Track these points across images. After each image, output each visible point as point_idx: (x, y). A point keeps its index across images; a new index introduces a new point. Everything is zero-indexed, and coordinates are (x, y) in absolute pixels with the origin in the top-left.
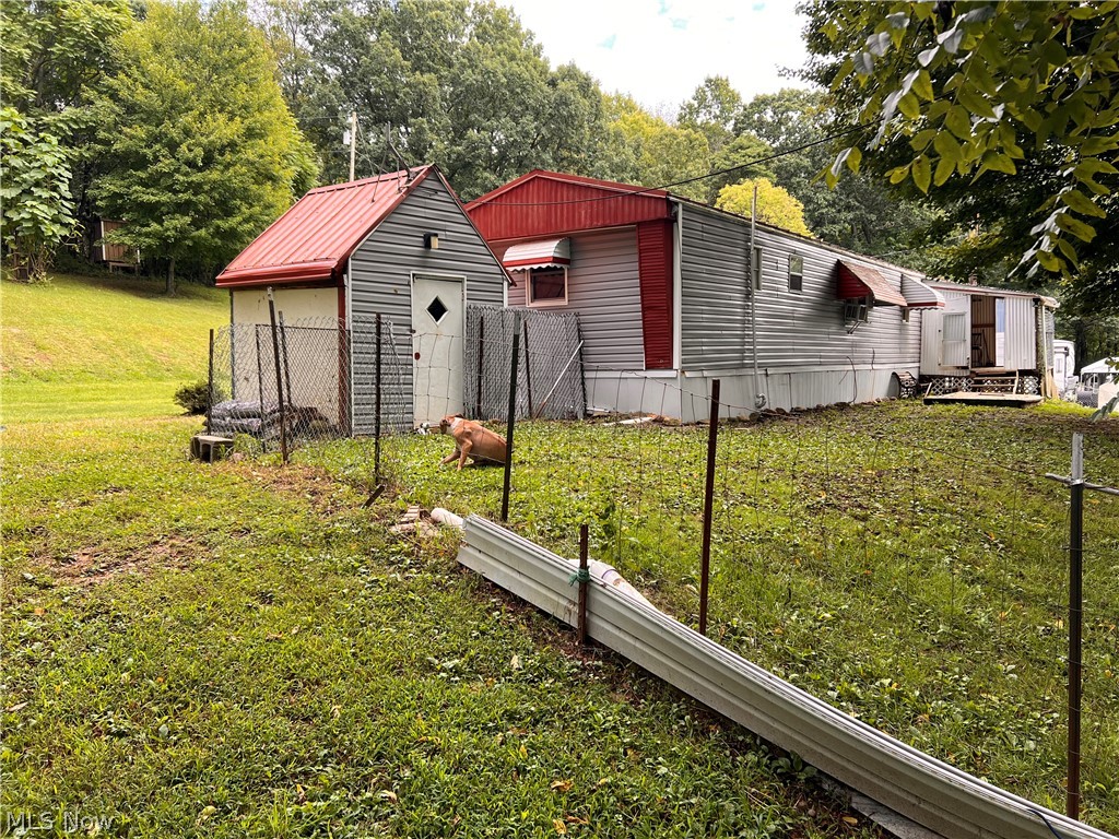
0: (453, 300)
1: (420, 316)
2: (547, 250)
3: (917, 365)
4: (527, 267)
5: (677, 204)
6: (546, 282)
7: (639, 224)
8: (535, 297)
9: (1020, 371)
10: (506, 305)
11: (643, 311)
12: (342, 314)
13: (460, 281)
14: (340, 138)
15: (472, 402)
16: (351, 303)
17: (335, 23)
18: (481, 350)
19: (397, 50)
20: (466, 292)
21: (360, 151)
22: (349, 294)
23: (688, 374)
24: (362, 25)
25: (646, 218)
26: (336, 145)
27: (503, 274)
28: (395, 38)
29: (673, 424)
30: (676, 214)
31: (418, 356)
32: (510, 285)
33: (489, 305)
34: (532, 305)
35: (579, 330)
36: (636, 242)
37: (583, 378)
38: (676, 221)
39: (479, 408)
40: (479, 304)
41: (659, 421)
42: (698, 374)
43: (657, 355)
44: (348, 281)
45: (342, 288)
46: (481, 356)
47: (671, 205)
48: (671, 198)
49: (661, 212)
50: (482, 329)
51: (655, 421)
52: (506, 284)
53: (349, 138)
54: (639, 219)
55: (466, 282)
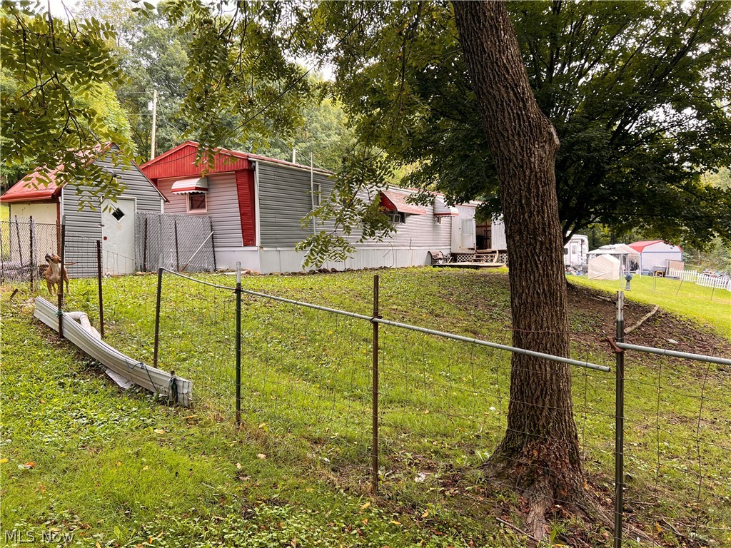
0: (129, 210)
1: (107, 217)
2: (193, 183)
3: (449, 247)
4: (187, 192)
5: (255, 162)
6: (197, 199)
7: (236, 171)
8: (192, 207)
9: (499, 251)
10: (162, 212)
11: (241, 216)
12: (58, 217)
13: (133, 200)
14: (145, 105)
15: (140, 261)
16: (63, 211)
17: (145, 32)
18: (146, 235)
19: (184, 51)
20: (136, 205)
21: (159, 114)
22: (62, 206)
23: (265, 249)
24: (163, 35)
25: (239, 169)
26: (144, 109)
27: (160, 196)
28: (182, 43)
29: (255, 274)
30: (255, 167)
31: (105, 238)
32: (165, 202)
33: (152, 212)
34: (190, 212)
35: (212, 226)
36: (235, 180)
37: (214, 251)
38: (255, 170)
39: (145, 265)
40: (144, 212)
41: (248, 273)
42: (275, 249)
43: (249, 240)
44: (61, 199)
45: (58, 203)
46: (146, 239)
47: (250, 162)
48: (250, 159)
49: (245, 166)
50: (146, 224)
51: (247, 273)
52: (162, 201)
53: (152, 106)
54: (236, 169)
55: (136, 200)
